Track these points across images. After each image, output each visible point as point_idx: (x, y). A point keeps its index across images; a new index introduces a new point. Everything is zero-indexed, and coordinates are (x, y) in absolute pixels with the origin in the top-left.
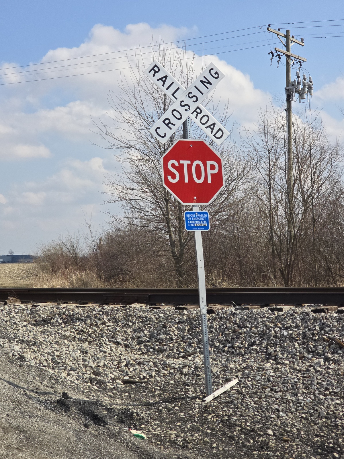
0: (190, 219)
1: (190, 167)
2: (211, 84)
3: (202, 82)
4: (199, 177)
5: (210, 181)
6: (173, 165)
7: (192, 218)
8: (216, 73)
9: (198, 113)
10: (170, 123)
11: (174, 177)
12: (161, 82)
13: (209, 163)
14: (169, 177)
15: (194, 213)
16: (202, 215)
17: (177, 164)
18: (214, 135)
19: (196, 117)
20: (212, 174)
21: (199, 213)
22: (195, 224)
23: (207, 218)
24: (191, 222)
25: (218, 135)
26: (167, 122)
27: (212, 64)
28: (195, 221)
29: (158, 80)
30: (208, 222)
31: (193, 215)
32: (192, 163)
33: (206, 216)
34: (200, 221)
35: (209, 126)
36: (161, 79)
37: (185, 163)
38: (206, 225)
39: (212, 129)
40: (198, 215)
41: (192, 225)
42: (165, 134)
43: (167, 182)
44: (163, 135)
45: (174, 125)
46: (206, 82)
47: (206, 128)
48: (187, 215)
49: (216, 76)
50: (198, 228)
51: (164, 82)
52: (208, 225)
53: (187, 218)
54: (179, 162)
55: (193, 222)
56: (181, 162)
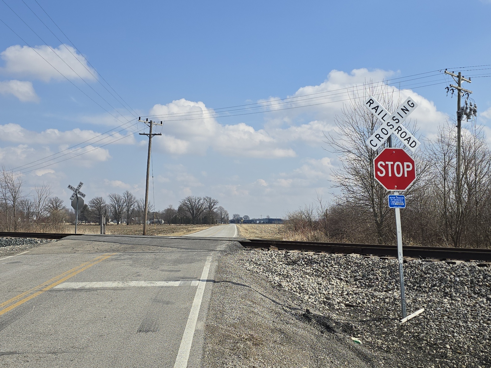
0: (392, 200)
1: (392, 166)
2: (408, 111)
3: (402, 109)
4: (399, 173)
5: (406, 176)
6: (381, 165)
7: (393, 199)
8: (412, 104)
9: (399, 131)
10: (380, 137)
11: (382, 172)
12: (374, 110)
13: (406, 164)
14: (379, 173)
15: (395, 196)
16: (400, 198)
17: (384, 164)
18: (410, 145)
19: (398, 133)
20: (407, 171)
21: (398, 196)
22: (396, 203)
23: (404, 199)
24: (393, 202)
25: (412, 145)
26: (378, 136)
27: (409, 97)
28: (395, 201)
29: (372, 109)
30: (404, 203)
31: (394, 198)
32: (394, 163)
33: (403, 198)
34: (399, 201)
35: (407, 139)
36: (374, 108)
37: (390, 163)
38: (403, 204)
39: (409, 141)
40: (398, 198)
41: (393, 204)
42: (377, 144)
43: (377, 176)
44: (375, 145)
45: (383, 138)
46: (405, 110)
47: (405, 140)
48: (390, 198)
49: (412, 105)
50: (397, 206)
51: (377, 110)
52: (404, 204)
53: (390, 199)
54: (385, 163)
55: (394, 202)
56: (387, 163)
